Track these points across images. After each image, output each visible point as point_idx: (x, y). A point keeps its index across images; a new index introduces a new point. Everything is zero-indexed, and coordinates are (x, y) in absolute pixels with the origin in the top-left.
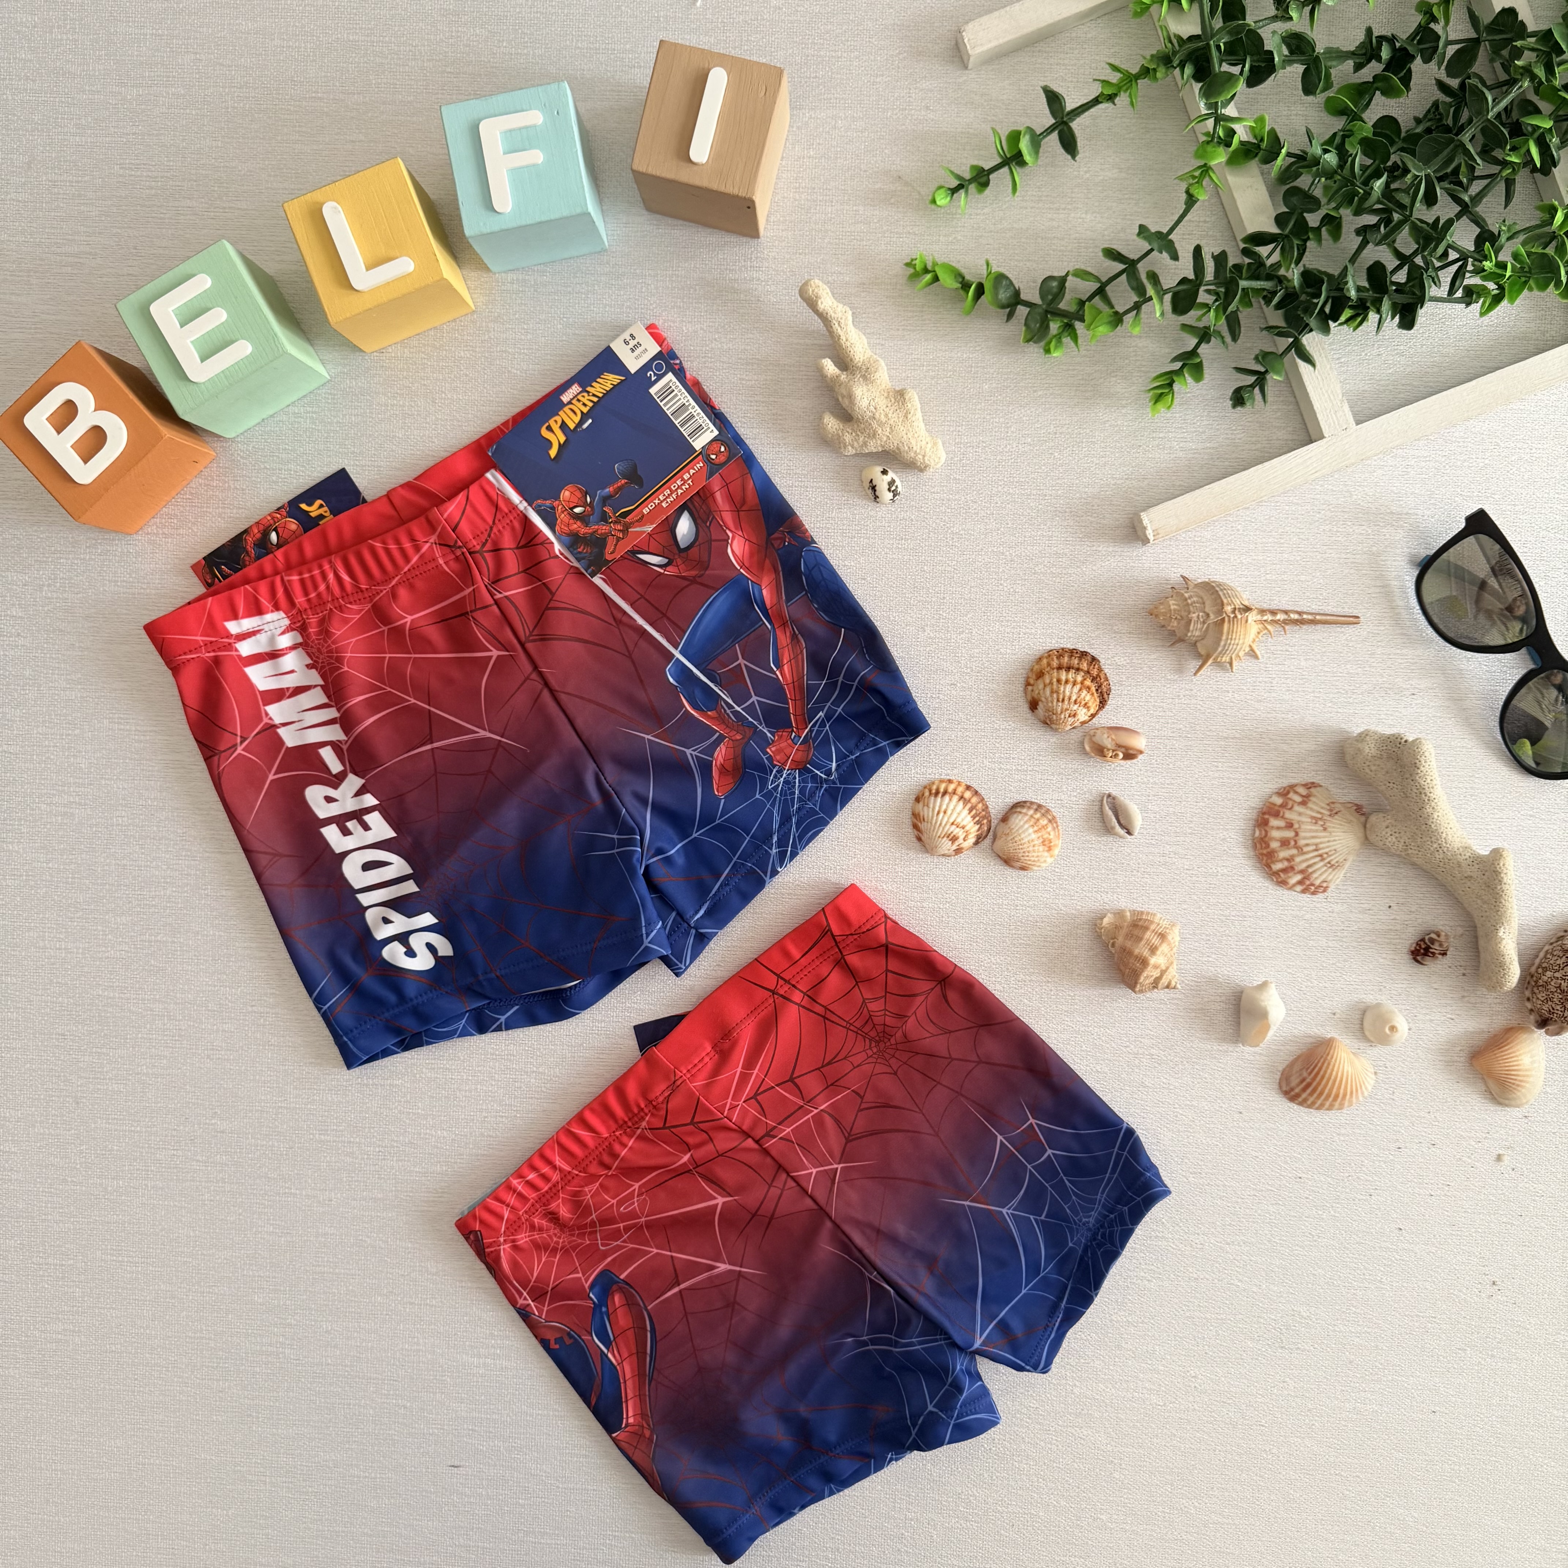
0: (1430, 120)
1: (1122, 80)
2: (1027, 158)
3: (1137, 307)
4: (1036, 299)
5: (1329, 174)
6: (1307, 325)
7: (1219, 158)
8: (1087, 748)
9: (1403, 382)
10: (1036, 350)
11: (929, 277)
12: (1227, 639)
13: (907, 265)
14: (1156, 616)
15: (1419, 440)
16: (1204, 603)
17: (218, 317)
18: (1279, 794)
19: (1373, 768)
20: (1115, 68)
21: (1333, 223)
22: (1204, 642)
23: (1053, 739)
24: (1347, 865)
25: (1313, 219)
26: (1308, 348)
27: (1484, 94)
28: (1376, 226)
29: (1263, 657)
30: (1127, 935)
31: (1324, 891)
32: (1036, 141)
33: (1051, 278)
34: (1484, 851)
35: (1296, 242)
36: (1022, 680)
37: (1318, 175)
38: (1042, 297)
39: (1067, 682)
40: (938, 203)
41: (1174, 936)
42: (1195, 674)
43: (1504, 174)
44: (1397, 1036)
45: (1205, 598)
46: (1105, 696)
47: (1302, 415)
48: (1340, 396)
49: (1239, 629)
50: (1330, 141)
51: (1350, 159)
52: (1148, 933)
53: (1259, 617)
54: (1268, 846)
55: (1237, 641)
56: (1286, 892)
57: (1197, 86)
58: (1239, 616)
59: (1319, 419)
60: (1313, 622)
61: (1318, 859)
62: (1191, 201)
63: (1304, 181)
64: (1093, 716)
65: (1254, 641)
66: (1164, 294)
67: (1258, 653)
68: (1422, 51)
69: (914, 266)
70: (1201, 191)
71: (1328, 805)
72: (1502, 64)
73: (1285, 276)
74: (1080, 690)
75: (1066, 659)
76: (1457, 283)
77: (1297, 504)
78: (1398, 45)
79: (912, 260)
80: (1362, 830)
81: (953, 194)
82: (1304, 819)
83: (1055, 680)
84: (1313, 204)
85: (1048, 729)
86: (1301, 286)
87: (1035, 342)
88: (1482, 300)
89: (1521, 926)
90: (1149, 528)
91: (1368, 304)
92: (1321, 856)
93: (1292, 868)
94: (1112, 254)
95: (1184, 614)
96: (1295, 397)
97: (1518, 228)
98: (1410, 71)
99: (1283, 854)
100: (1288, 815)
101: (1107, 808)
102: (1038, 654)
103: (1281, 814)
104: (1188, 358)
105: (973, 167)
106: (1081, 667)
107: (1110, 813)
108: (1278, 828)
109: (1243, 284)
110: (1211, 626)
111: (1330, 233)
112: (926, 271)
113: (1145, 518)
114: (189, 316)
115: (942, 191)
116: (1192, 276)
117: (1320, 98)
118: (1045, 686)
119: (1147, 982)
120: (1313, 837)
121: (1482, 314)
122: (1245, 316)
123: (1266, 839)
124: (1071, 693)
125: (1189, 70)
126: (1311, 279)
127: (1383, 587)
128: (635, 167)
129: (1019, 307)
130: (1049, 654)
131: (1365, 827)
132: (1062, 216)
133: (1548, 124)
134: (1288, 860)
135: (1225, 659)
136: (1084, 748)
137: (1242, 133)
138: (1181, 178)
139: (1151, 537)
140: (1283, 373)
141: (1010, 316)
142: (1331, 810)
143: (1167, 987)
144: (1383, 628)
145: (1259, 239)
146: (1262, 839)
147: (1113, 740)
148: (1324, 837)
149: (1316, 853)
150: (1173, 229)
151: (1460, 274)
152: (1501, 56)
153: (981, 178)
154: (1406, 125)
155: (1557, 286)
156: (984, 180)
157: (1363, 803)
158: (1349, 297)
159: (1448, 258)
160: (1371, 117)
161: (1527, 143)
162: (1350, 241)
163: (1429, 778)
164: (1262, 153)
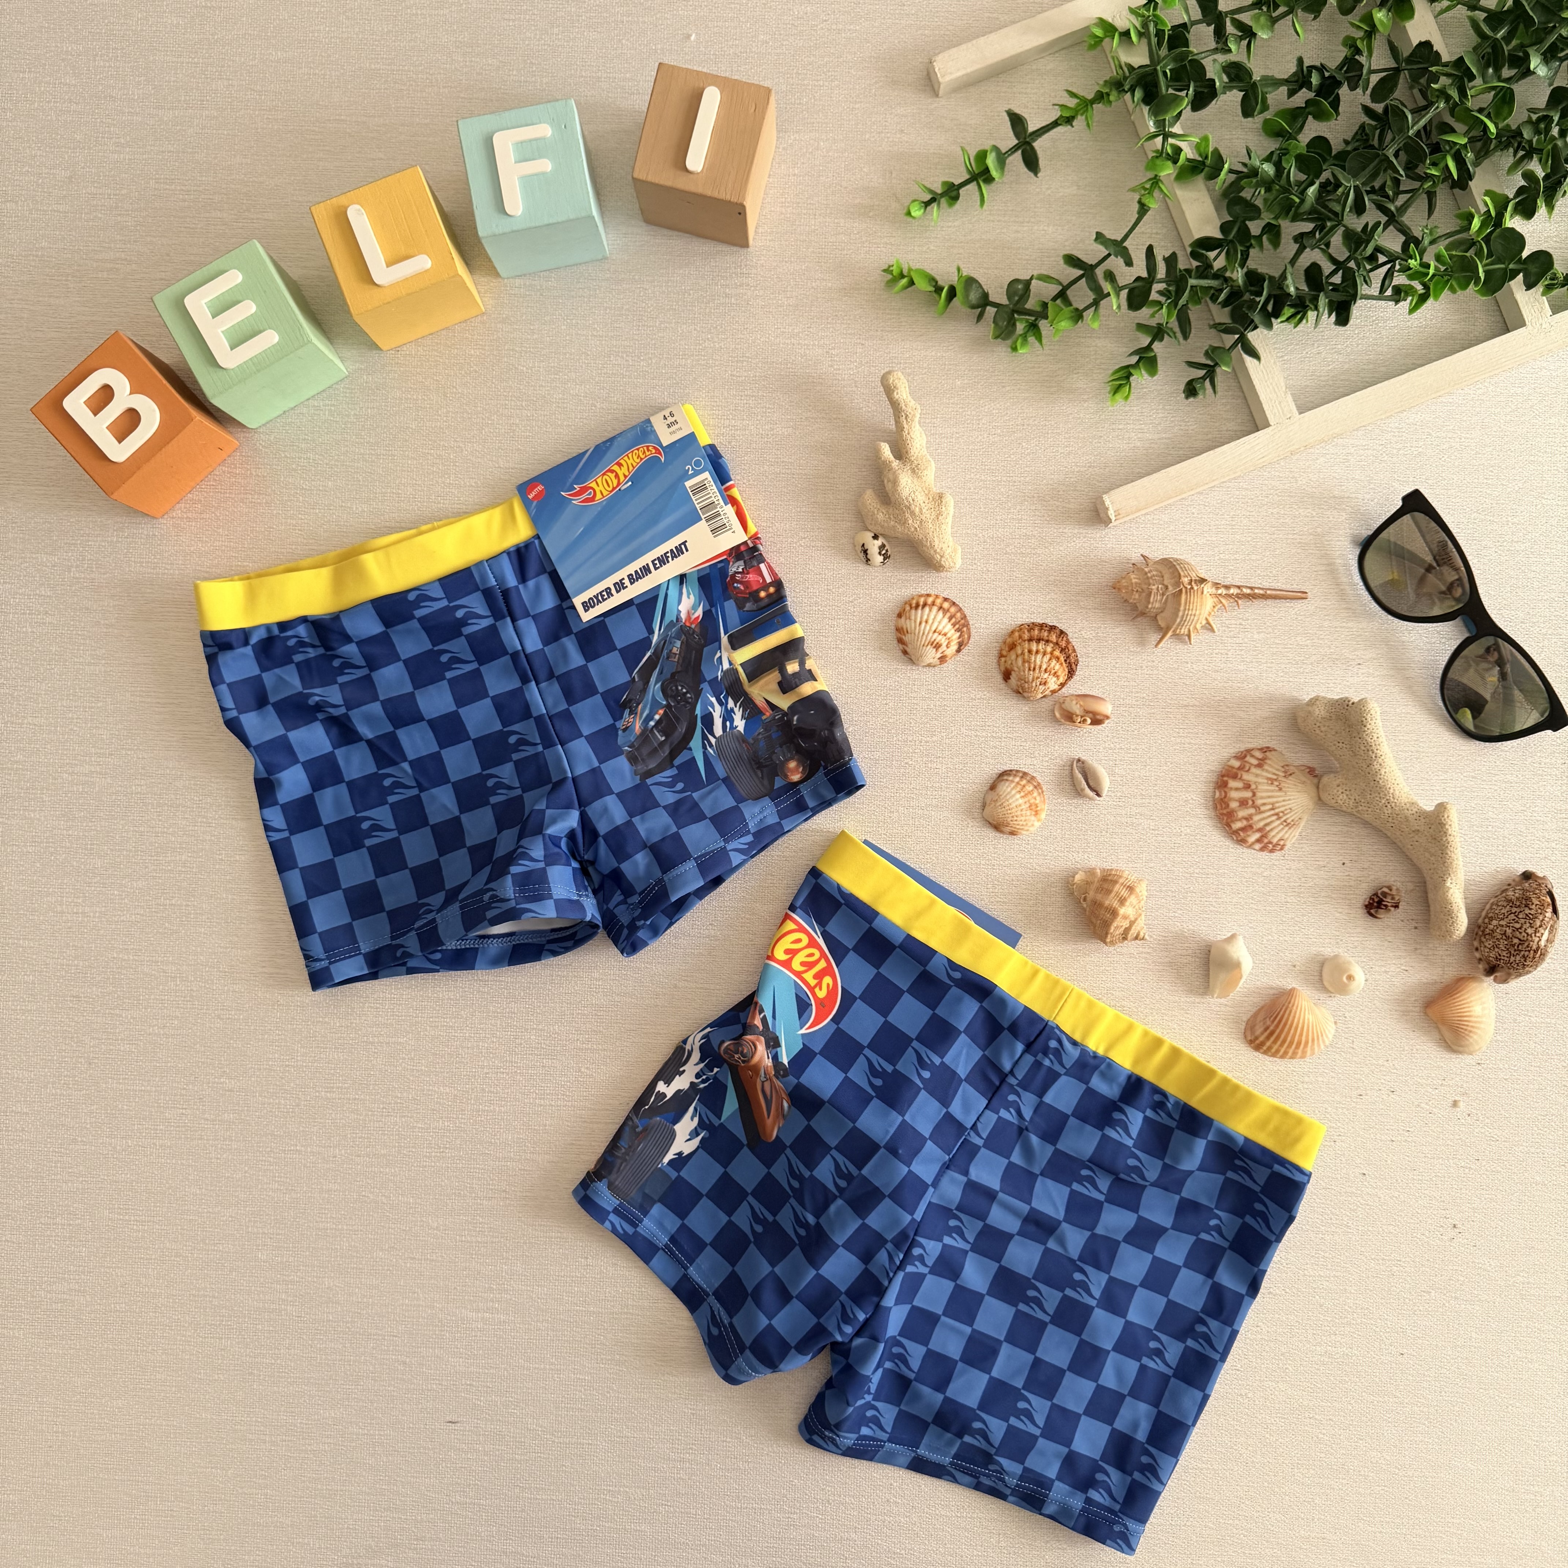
0: (1357, 141)
1: (1078, 105)
2: (994, 173)
3: (1096, 303)
4: (1004, 301)
5: (1268, 185)
6: (1253, 321)
7: (1168, 171)
8: (1057, 715)
9: (1342, 377)
10: (1004, 349)
11: (904, 281)
12: (1185, 609)
13: (884, 271)
14: (1118, 589)
15: (1357, 430)
16: (1163, 577)
17: (248, 309)
18: (1237, 758)
19: (1323, 729)
20: (1072, 94)
21: (1273, 231)
22: (1162, 615)
23: (1025, 708)
24: (1302, 824)
25: (1255, 227)
26: (1253, 343)
27: (1404, 113)
28: (1312, 233)
29: (1219, 630)
30: (1098, 889)
31: (1282, 849)
32: (1002, 158)
33: (1016, 281)
34: (1428, 806)
35: (1240, 248)
36: (996, 653)
37: (1258, 185)
38: (1009, 297)
39: (1037, 652)
40: (913, 214)
41: (1142, 889)
42: (1156, 646)
43: (1426, 186)
44: (1354, 985)
45: (1164, 572)
46: (1074, 666)
47: (1249, 408)
48: (1284, 388)
49: (1195, 599)
50: (1268, 159)
51: (1286, 171)
52: (1117, 886)
53: (1213, 591)
54: (1228, 805)
55: (1194, 612)
56: (1245, 850)
57: (1146, 109)
58: (1196, 588)
59: (1265, 409)
60: (1265, 597)
61: (1274, 818)
62: (1143, 210)
63: (1246, 194)
64: (1062, 685)
65: (1210, 614)
66: (1120, 290)
67: (1214, 626)
68: (1348, 79)
69: (891, 272)
70: (1152, 200)
71: (1283, 767)
72: (1420, 90)
73: (1230, 278)
74: (1050, 659)
75: (1036, 632)
76: (1387, 282)
77: (1247, 489)
78: (1327, 74)
79: (890, 266)
80: (1315, 790)
81: (926, 207)
82: (1260, 780)
83: (1026, 651)
84: (1254, 212)
85: (1021, 698)
86: (1245, 283)
87: (1004, 339)
88: (1410, 298)
89: (1466, 881)
90: (1111, 509)
91: (1308, 303)
92: (1277, 814)
93: (1251, 827)
94: (1072, 261)
95: (1145, 587)
96: (1243, 392)
97: (1440, 232)
98: (1338, 97)
99: (1241, 813)
100: (1246, 776)
101: (1077, 772)
102: (1010, 629)
103: (1239, 776)
104: (1142, 353)
105: (945, 183)
106: (1050, 638)
107: (1080, 776)
108: (1237, 789)
109: (1192, 282)
110: (1170, 597)
111: (1270, 240)
112: (902, 276)
113: (1107, 500)
114: (220, 308)
115: (917, 203)
116: (1145, 274)
117: (1258, 120)
118: (1017, 656)
119: (1117, 932)
120: (1269, 797)
121: (1412, 311)
122: (1194, 313)
123: (1226, 800)
124: (1042, 662)
125: (1139, 94)
126: (1254, 279)
127: (1328, 565)
128: (635, 176)
129: (988, 308)
130: (1021, 628)
131: (1318, 788)
132: (1025, 229)
133: (1463, 141)
134: (1246, 819)
135: (1184, 631)
136: (1055, 716)
137: (1188, 152)
138: (1133, 190)
139: (1113, 518)
140: (1231, 366)
141: (980, 317)
142: (1285, 772)
143: (1136, 938)
144: (1329, 603)
145: (1206, 244)
146: (1222, 799)
147: (1081, 706)
148: (1280, 797)
149: (1272, 812)
150: (1126, 237)
151: (1389, 275)
152: (1418, 83)
153: (952, 193)
154: (1337, 145)
155: (1476, 284)
156: (954, 194)
157: (1315, 766)
158: (1289, 295)
159: (1377, 260)
160: (1305, 137)
161: (1444, 157)
162: (1289, 248)
163: (1375, 736)
164: (1207, 169)
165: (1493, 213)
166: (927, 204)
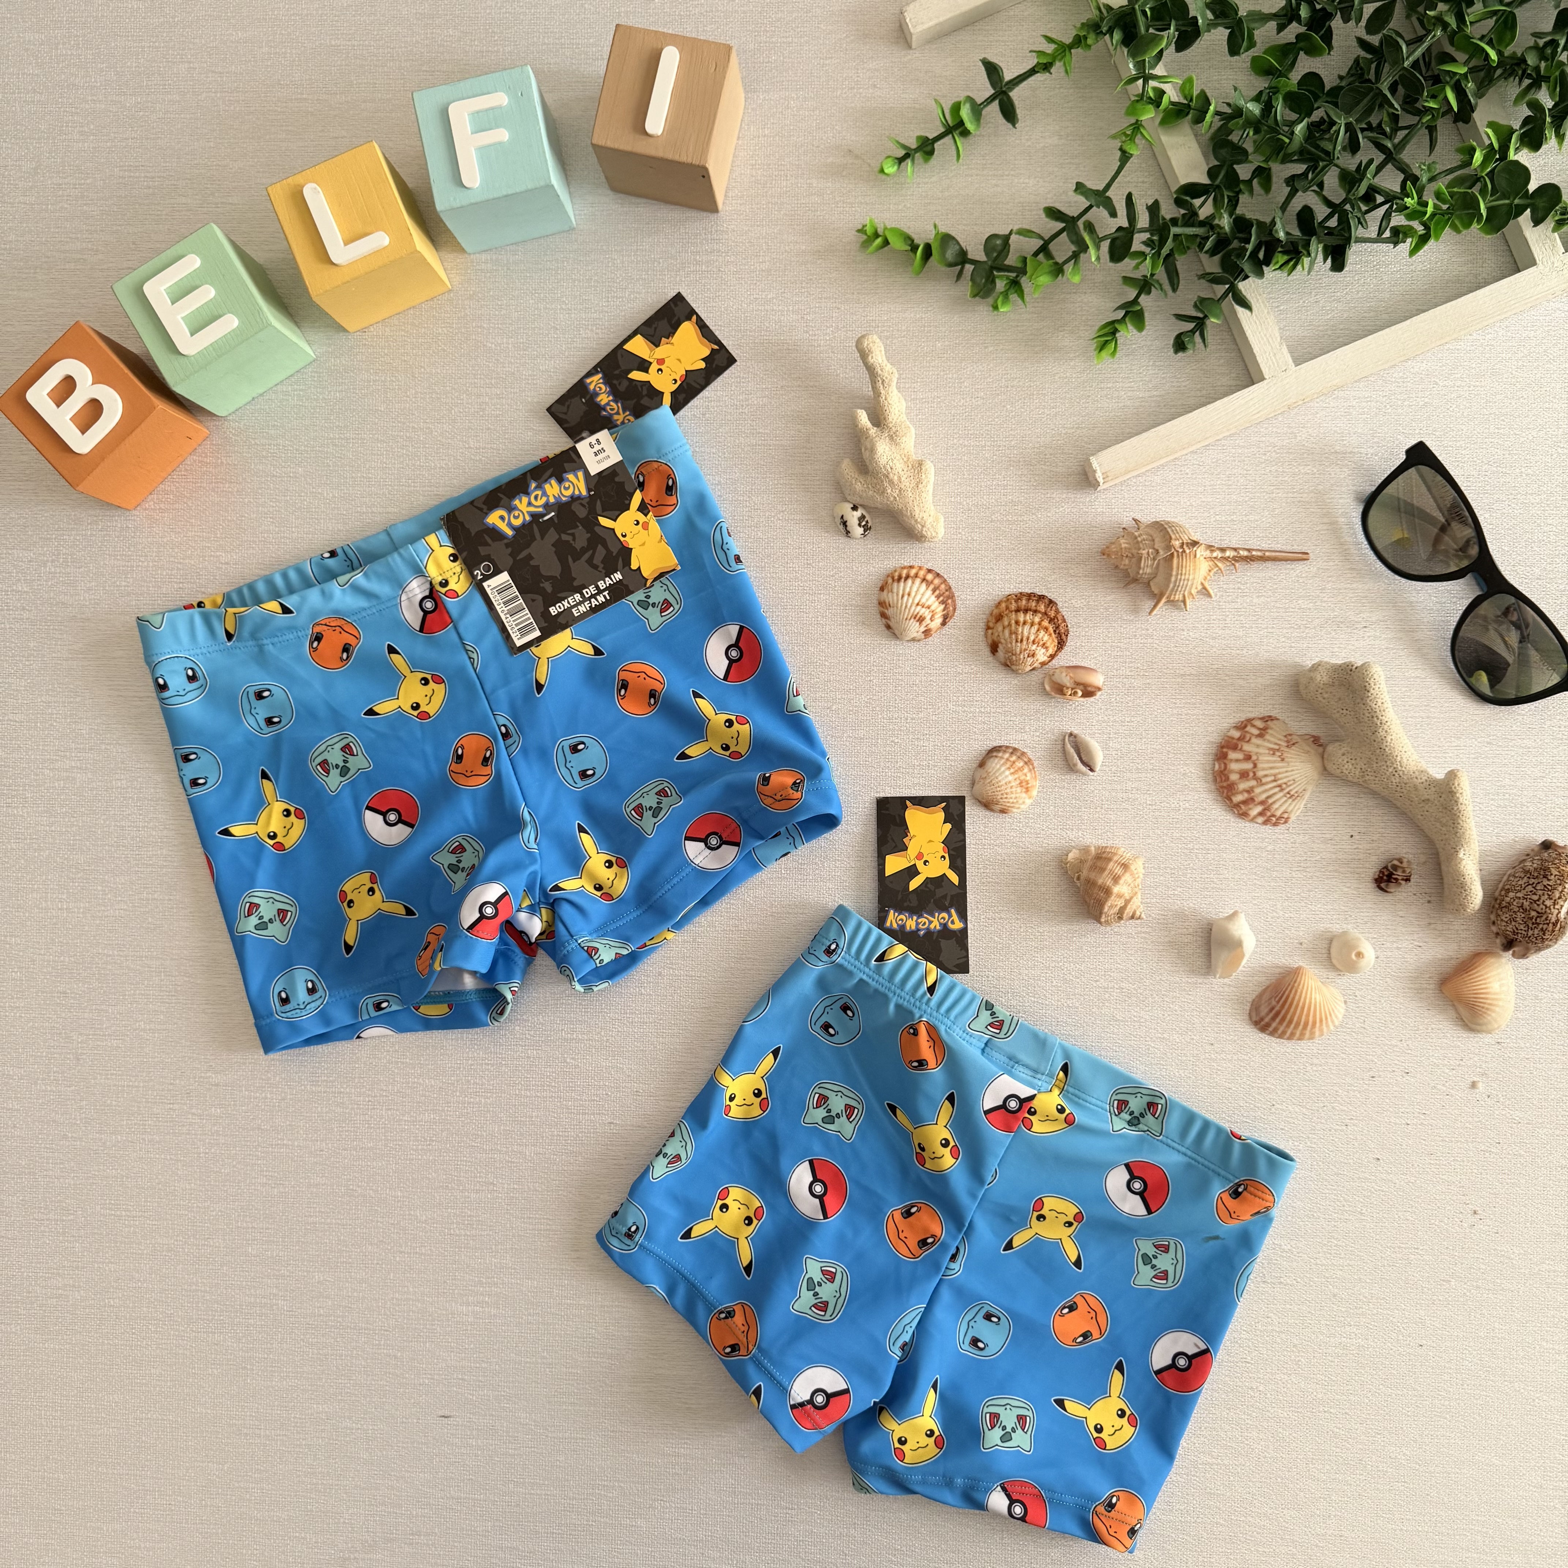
0: (1352, 75)
1: (1056, 50)
2: (969, 125)
3: (1075, 256)
4: (982, 257)
5: (1256, 125)
6: (1242, 270)
8: (1047, 688)
9: (1341, 327)
10: (986, 308)
11: (879, 241)
12: (1177, 574)
13: (858, 231)
14: (1109, 555)
15: (1359, 381)
16: (1153, 540)
17: (207, 293)
18: (1237, 728)
19: (1326, 696)
20: (1050, 40)
21: (1263, 174)
22: (1156, 580)
23: (1014, 681)
24: (1307, 795)
25: (1244, 171)
26: (1245, 293)
27: (1398, 42)
28: (1305, 175)
29: (1216, 595)
30: (1091, 867)
31: (1286, 822)
32: (977, 110)
33: (994, 236)
34: (1439, 774)
35: (1228, 194)
36: (982, 625)
37: (1245, 126)
38: (987, 254)
39: (1025, 623)
40: (886, 171)
41: (1138, 867)
42: (1150, 613)
43: (1424, 120)
44: (1363, 963)
45: (1155, 536)
46: (1064, 637)
47: (1244, 361)
48: (1279, 339)
49: (1188, 564)
50: (1257, 99)
51: (1274, 110)
52: (1111, 864)
53: (1208, 553)
54: (1228, 779)
55: (1187, 577)
56: (1248, 824)
57: (1126, 50)
58: (1188, 551)
59: (1259, 361)
60: (1263, 559)
61: (1277, 789)
62: (1125, 157)
63: (1234, 138)
64: (1052, 657)
65: (1205, 579)
66: (1100, 241)
67: (1211, 592)
68: (1342, 10)
69: (865, 233)
70: (1133, 147)
71: (1285, 736)
72: (1418, 19)
73: (1218, 226)
74: (1038, 630)
75: (1024, 602)
76: (1384, 223)
77: (1243, 447)
78: (1318, 7)
79: (864, 227)
80: (1319, 760)
81: (900, 163)
82: (1261, 750)
83: (1013, 622)
84: (1241, 154)
85: (1010, 672)
86: (1232, 229)
87: (983, 297)
88: (1410, 240)
89: (1481, 852)
90: (1098, 471)
91: (1300, 249)
92: (1280, 786)
93: (1252, 799)
94: (1053, 213)
95: (1134, 551)
96: (1237, 345)
97: (1439, 168)
98: (1330, 28)
99: (1242, 786)
100: (1247, 747)
101: (1069, 746)
102: (997, 599)
103: (1240, 747)
104: (1128, 307)
105: (919, 138)
106: (1038, 608)
107: (1072, 751)
108: (1237, 761)
110: (1161, 562)
111: (1261, 184)
112: (876, 236)
113: (1095, 462)
114: (179, 294)
115: (890, 160)
116: (1125, 224)
117: (1246, 57)
118: (1004, 628)
119: (1112, 912)
120: (1271, 768)
121: (1412, 253)
122: (1182, 262)
124: (1029, 633)
125: (1117, 36)
126: (1242, 225)
127: (1331, 524)
128: (594, 142)
129: (967, 266)
130: (1008, 598)
131: (1323, 758)
132: (1005, 182)
133: (1463, 70)
134: (1248, 792)
135: (1178, 597)
136: (1045, 689)
137: (1172, 94)
138: (1114, 137)
139: (1101, 480)
140: (1222, 317)
141: (958, 275)
142: (1288, 742)
143: (1132, 917)
144: (1331, 564)
145: (1192, 190)
146: (1221, 772)
147: (1071, 677)
148: (1281, 768)
149: (1275, 784)
150: (1108, 186)
151: (1387, 216)
152: (1417, 12)
153: (927, 147)
154: (1330, 81)
155: (1479, 222)
156: (929, 148)
157: (1321, 735)
158: (1279, 240)
159: (1375, 200)
160: (1296, 76)
161: (1444, 89)
162: (1280, 190)
163: (1380, 701)
164: (1191, 111)
165: (1496, 146)
166: (901, 160)
